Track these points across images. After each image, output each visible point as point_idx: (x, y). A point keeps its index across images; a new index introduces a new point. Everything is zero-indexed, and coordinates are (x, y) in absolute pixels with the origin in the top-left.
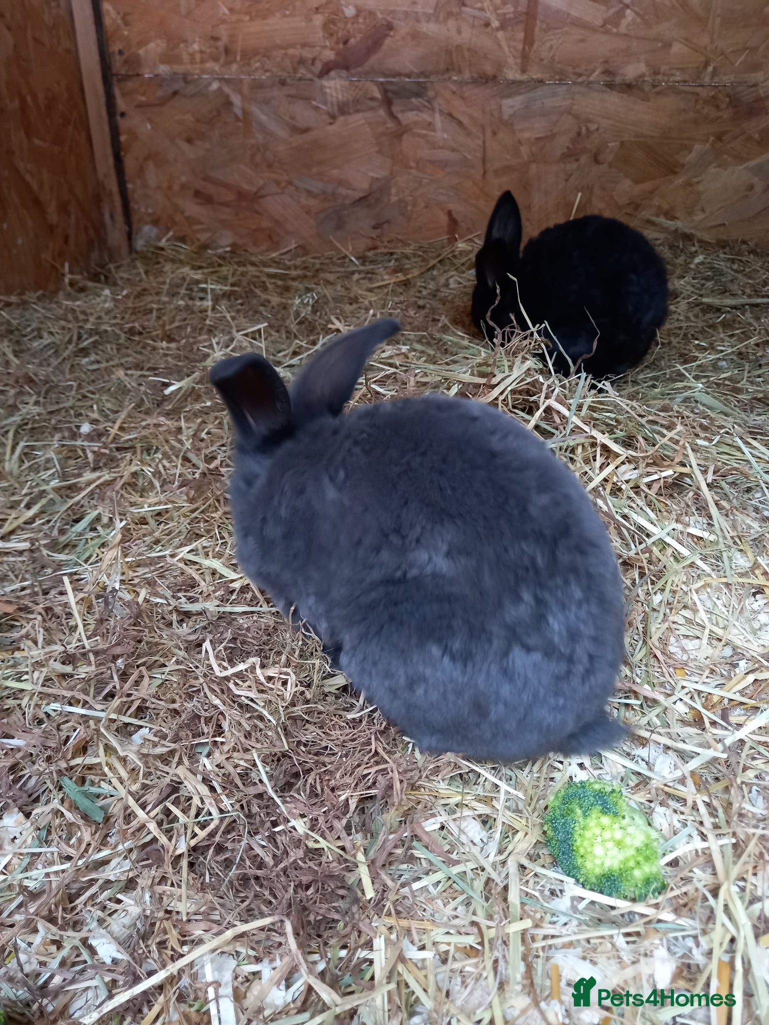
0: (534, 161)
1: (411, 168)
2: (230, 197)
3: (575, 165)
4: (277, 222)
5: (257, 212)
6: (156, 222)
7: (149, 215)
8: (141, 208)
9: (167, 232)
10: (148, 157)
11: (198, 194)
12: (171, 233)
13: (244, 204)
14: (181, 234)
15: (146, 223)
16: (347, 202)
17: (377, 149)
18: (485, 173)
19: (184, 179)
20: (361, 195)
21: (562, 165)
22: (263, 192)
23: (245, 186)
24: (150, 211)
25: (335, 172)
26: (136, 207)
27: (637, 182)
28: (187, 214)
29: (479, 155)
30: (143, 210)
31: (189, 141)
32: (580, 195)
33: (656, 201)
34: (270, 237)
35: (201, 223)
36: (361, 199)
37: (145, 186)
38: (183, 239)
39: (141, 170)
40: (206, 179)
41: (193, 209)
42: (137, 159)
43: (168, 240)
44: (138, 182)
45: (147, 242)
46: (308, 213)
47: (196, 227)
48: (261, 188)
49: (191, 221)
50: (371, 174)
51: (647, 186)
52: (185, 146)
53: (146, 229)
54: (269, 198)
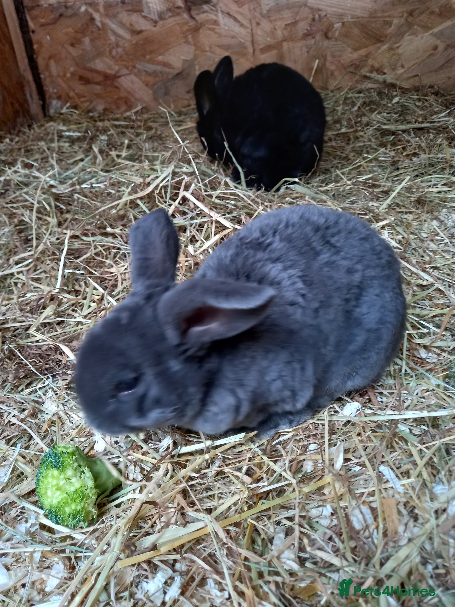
0: (285, 40)
1: (207, 51)
2: (100, 79)
3: (313, 41)
4: (129, 93)
5: (116, 87)
6: (59, 98)
7: (55, 93)
8: (50, 89)
9: (66, 104)
10: (50, 58)
11: (81, 78)
12: (68, 105)
13: (109, 82)
14: (74, 104)
15: (54, 99)
16: (170, 77)
17: (184, 40)
18: (254, 51)
19: (72, 69)
20: (178, 71)
21: (304, 42)
22: (119, 74)
23: (109, 71)
24: (55, 91)
25: (160, 58)
26: (47, 89)
27: (356, 50)
28: (76, 91)
29: (249, 39)
30: (51, 90)
31: (72, 45)
32: (317, 61)
33: (370, 62)
34: (126, 103)
35: (85, 97)
36: (179, 74)
37: (51, 76)
38: (75, 107)
39: (47, 66)
40: (85, 68)
41: (80, 88)
42: (44, 59)
43: (67, 108)
44: (47, 73)
45: (56, 110)
46: (147, 85)
47: (83, 99)
48: (118, 72)
49: (80, 96)
50: (183, 58)
51: (363, 52)
52: (71, 49)
53: (54, 102)
54: (122, 78)
